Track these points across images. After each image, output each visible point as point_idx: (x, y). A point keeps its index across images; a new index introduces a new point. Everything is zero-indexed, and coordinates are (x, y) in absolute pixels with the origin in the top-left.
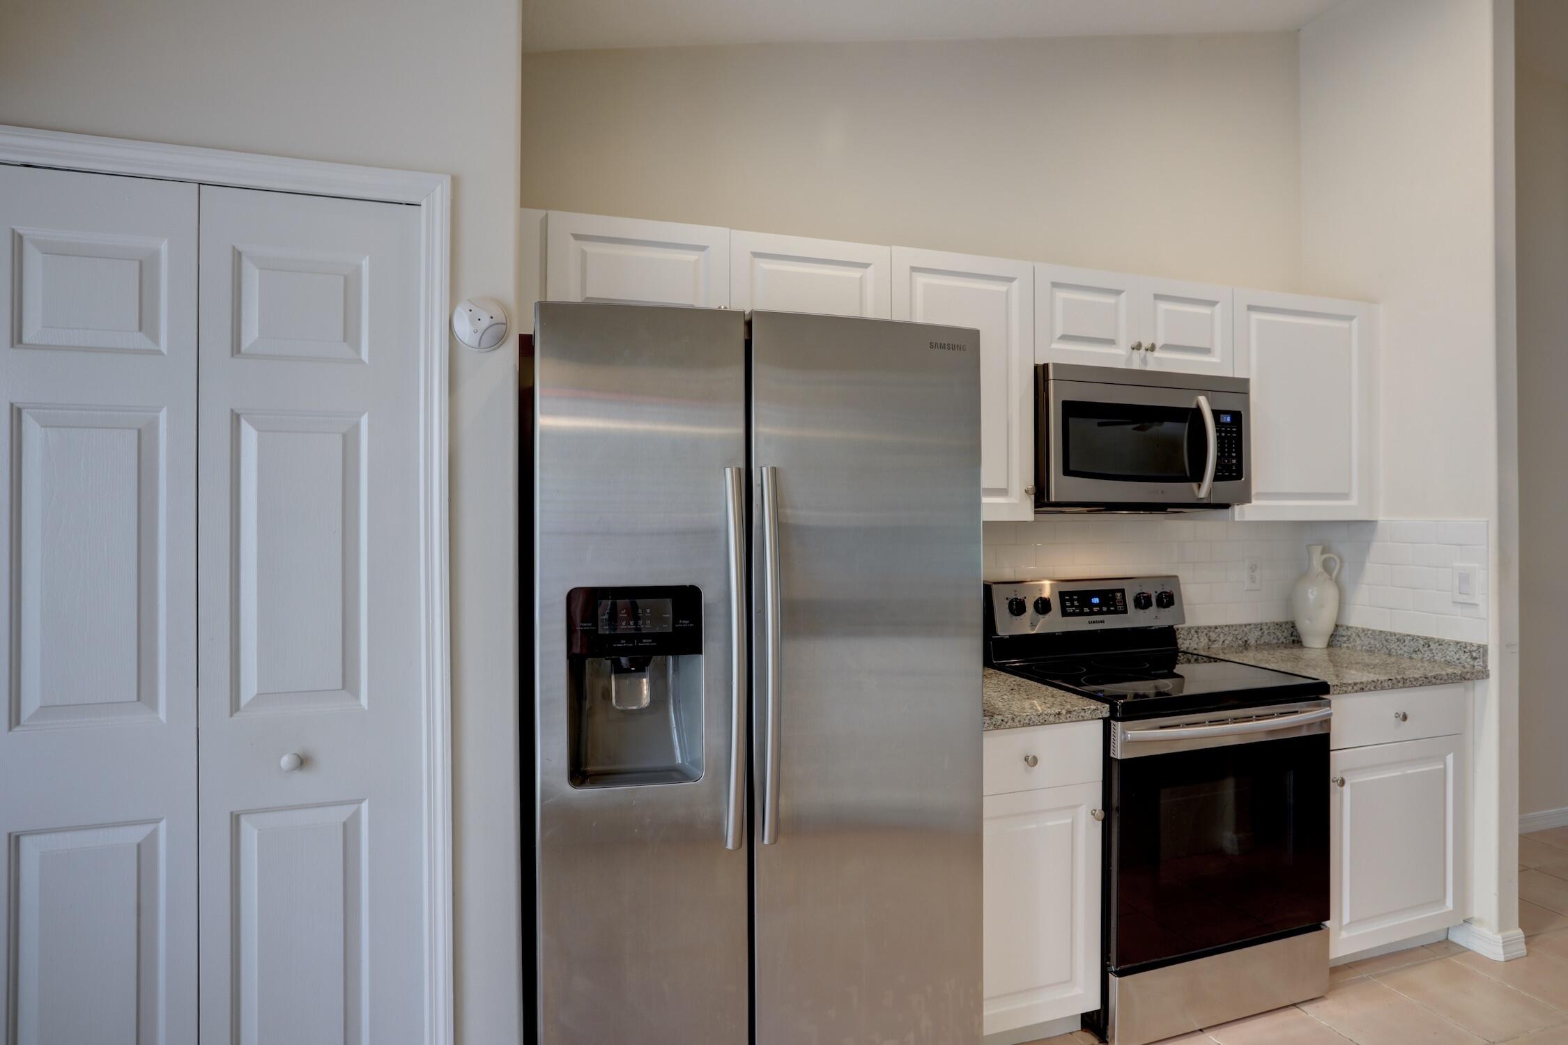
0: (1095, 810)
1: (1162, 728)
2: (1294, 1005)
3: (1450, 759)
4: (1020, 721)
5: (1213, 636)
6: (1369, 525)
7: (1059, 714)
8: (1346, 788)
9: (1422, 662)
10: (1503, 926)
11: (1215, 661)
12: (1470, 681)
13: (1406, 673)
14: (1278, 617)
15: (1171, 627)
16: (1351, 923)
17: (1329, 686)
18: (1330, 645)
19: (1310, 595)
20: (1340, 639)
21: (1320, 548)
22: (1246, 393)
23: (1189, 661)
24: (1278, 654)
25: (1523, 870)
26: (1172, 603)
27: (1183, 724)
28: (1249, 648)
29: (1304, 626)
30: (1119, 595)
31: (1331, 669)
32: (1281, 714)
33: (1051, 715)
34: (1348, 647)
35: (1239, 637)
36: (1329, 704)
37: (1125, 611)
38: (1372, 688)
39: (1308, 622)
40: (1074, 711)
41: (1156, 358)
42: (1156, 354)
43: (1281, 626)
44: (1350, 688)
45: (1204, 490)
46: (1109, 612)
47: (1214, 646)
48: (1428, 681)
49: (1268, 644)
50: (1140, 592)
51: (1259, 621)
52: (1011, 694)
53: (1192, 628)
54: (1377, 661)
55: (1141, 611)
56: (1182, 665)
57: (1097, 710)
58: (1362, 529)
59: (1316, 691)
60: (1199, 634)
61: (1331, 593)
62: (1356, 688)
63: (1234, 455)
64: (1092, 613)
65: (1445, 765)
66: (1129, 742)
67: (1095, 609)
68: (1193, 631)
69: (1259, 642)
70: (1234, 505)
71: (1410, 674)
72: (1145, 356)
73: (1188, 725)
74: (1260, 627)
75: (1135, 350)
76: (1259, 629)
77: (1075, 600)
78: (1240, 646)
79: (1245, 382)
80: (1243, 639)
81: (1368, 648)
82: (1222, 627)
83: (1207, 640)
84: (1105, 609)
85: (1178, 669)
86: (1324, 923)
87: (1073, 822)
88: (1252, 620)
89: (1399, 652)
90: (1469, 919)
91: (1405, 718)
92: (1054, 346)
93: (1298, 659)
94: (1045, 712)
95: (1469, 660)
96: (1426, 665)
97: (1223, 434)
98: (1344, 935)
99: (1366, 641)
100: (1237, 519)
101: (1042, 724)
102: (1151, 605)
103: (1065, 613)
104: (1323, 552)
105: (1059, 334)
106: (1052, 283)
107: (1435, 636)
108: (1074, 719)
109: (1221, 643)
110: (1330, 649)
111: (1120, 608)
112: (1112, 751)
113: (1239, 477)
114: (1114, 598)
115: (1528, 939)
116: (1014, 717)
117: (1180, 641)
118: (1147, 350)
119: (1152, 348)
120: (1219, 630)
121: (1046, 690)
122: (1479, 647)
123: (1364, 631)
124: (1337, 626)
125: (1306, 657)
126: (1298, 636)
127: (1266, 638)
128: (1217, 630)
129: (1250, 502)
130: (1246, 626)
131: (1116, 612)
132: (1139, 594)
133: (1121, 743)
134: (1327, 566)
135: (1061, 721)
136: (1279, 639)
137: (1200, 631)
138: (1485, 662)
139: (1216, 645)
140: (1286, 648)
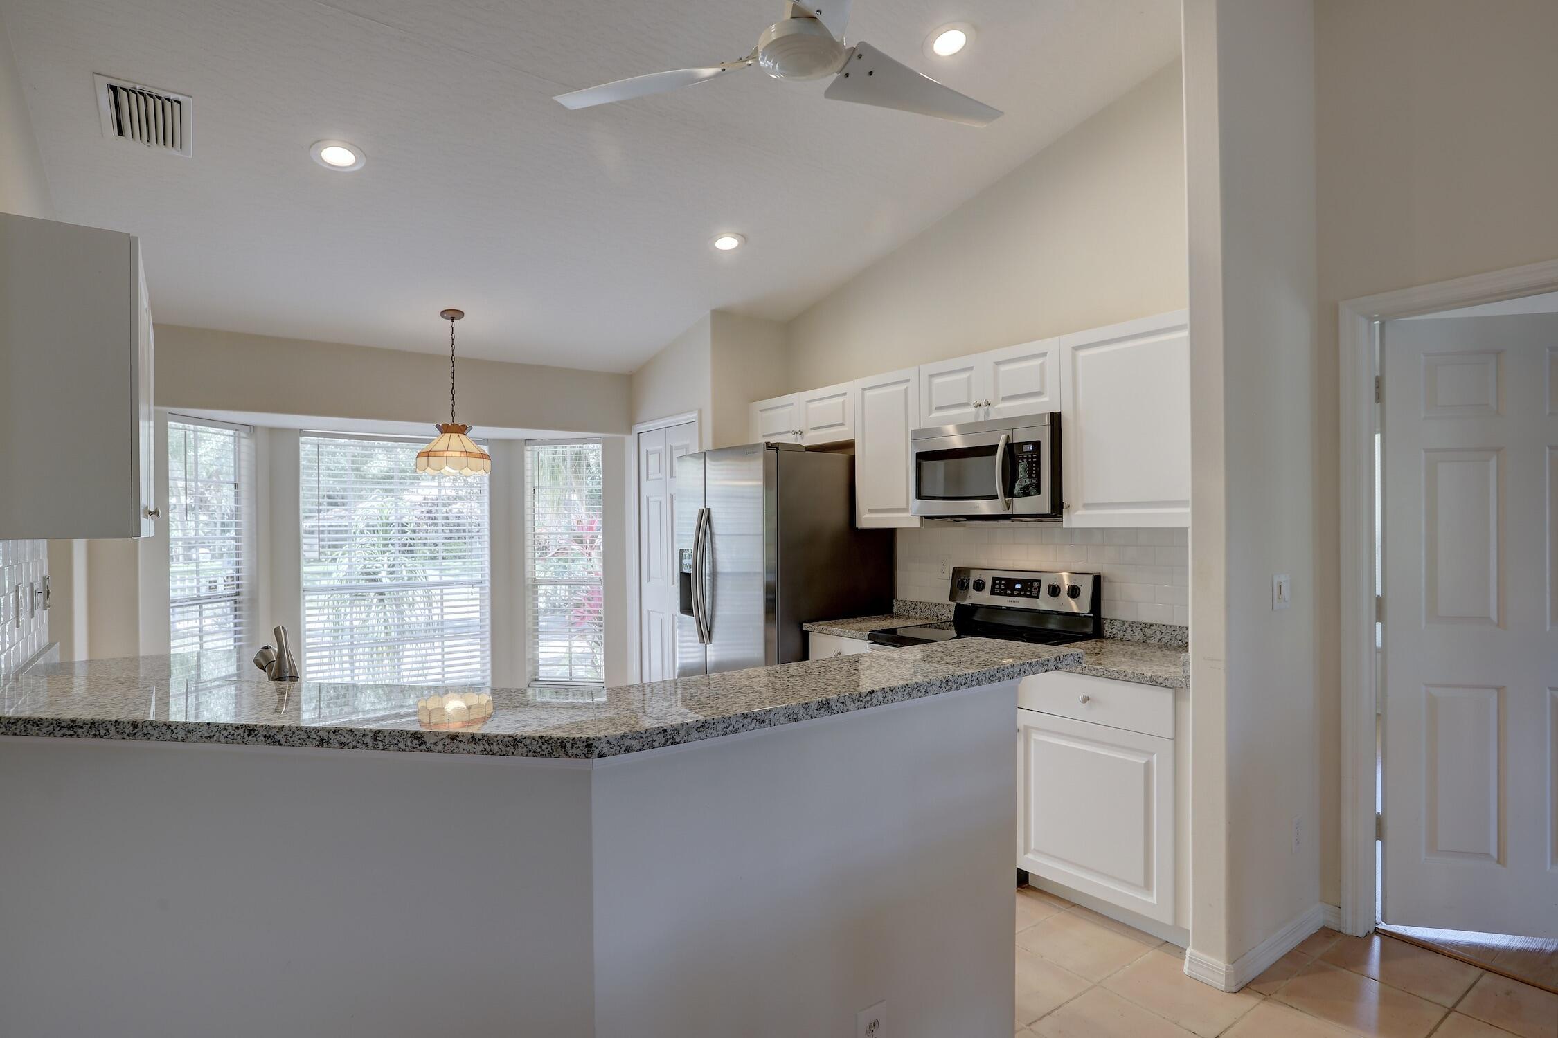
5: (1149, 632)
30: (1036, 583)
37: (1038, 597)
46: (1025, 596)
55: (1051, 598)
63: (1034, 475)
64: (1012, 595)
67: (1015, 592)
68: (1127, 625)
75: (979, 407)
77: (1003, 584)
83: (1141, 635)
84: (1023, 593)
92: (932, 415)
98: (1031, 856)
103: (993, 593)
105: (934, 407)
106: (930, 375)
111: (1034, 594)
113: (1038, 493)
114: (1032, 586)
118: (986, 405)
120: (1155, 627)
128: (1152, 628)
131: (1030, 596)
132: (1053, 585)
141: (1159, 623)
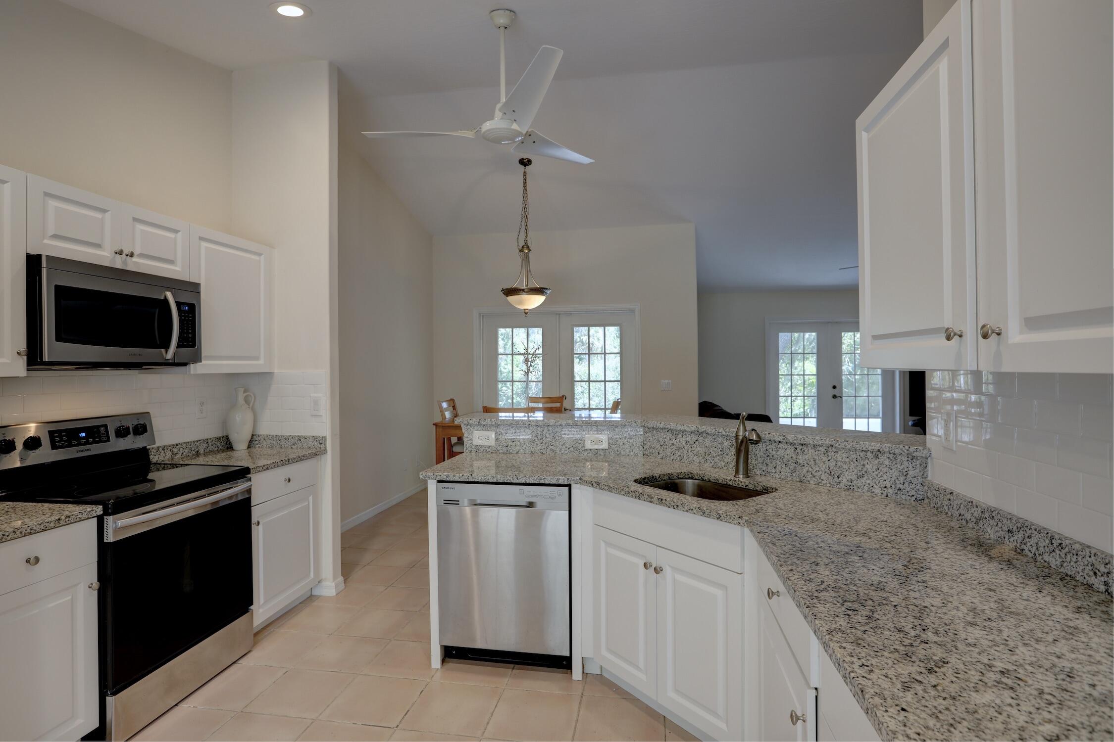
0: (92, 584)
1: (144, 514)
2: (234, 663)
3: (311, 498)
4: (21, 532)
5: (175, 450)
6: (269, 375)
7: (59, 519)
8: (261, 526)
9: (297, 449)
10: (335, 578)
11: (177, 467)
12: (319, 456)
13: (290, 456)
14: (219, 434)
15: (145, 448)
16: (264, 603)
17: (250, 469)
18: (249, 447)
19: (237, 418)
20: (255, 443)
21: (242, 390)
22: (198, 293)
23: (158, 470)
24: (218, 456)
25: (343, 549)
26: (146, 431)
27: (159, 508)
28: (200, 456)
29: (233, 438)
30: (102, 429)
31: (250, 460)
32: (223, 490)
33: (51, 522)
34: (259, 447)
35: (193, 449)
36: (250, 480)
37: (108, 440)
38: (273, 467)
39: (236, 435)
40: (72, 515)
41: (134, 262)
42: (134, 259)
43: (220, 439)
44: (261, 468)
45: (170, 353)
46: (94, 442)
47: (176, 457)
48: (300, 459)
49: (212, 451)
50: (121, 425)
51: (206, 438)
52: (7, 515)
53: (160, 447)
54: (275, 452)
55: (122, 439)
56: (153, 473)
57: (93, 511)
58: (265, 377)
59: (243, 473)
60: (165, 451)
61: (249, 416)
62: (264, 468)
63: (190, 331)
64: (80, 444)
65: (309, 502)
66: (119, 528)
67: (83, 441)
68: (161, 449)
69: (206, 451)
70: (190, 364)
71: (291, 456)
72: (126, 259)
73: (163, 508)
74: (206, 441)
75: (118, 254)
76: (206, 443)
77: (64, 436)
78: (193, 455)
79: (197, 286)
80: (195, 450)
81: (270, 446)
82: (181, 444)
83: (171, 454)
84: (91, 440)
85: (151, 476)
86: (250, 608)
87: (72, 598)
88: (201, 437)
89: (286, 446)
90: (321, 580)
91: (289, 480)
92: (46, 241)
93: (230, 458)
94: (46, 521)
95: (319, 445)
96: (299, 450)
97: (183, 318)
98: (261, 610)
99: (269, 442)
100: (192, 372)
101: (43, 530)
102: (130, 434)
103: (54, 447)
104: (245, 391)
105: (51, 234)
106: (44, 192)
107: (303, 435)
108: (72, 521)
109: (180, 454)
110: (249, 449)
111: (104, 438)
112: (105, 538)
113: (194, 345)
114: (99, 432)
115: (345, 581)
116: (16, 530)
117: (151, 457)
118: (127, 255)
119: (132, 255)
120: (179, 446)
121: (43, 506)
122: (323, 437)
123: (267, 436)
124: (253, 435)
125: (235, 455)
126: (230, 444)
127: (211, 448)
129: (201, 362)
130: (197, 441)
131: (100, 442)
132: (120, 427)
133: (113, 530)
134: (247, 400)
135: (60, 525)
136: (218, 448)
137: (166, 448)
138: (325, 445)
139: (177, 456)
140: (222, 452)
141: (180, 442)
